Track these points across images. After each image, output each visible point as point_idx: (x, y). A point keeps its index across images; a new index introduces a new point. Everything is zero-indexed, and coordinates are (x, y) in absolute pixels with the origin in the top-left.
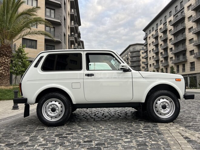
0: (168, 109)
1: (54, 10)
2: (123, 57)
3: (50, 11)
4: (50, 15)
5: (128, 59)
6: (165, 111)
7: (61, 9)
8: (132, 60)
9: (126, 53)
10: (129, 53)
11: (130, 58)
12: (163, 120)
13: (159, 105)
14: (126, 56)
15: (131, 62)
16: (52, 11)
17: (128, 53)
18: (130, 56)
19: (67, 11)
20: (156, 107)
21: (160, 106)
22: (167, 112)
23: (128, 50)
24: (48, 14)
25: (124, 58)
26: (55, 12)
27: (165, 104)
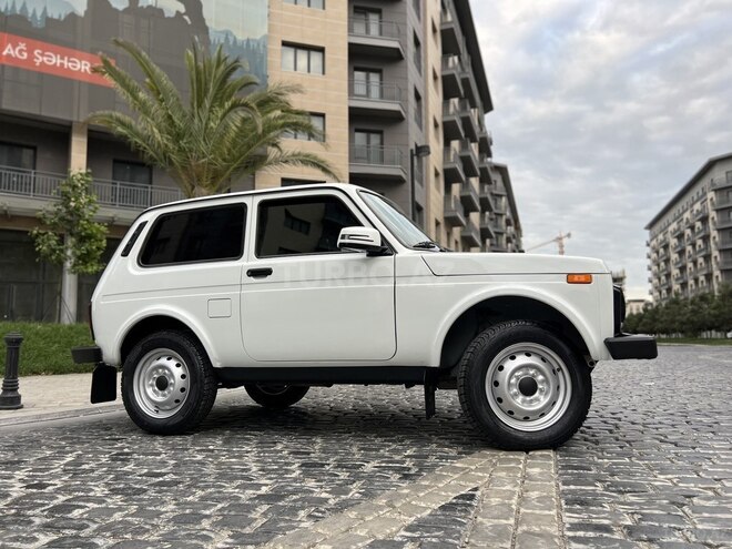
0: (542, 398)
1: (379, 71)
2: (684, 212)
3: (368, 78)
4: (368, 91)
5: (704, 220)
6: (531, 401)
7: (402, 64)
8: (723, 222)
9: (693, 194)
10: (711, 195)
11: (713, 214)
12: (516, 438)
13: (510, 378)
14: (698, 206)
15: (719, 230)
16: (374, 78)
17: (705, 194)
18: (713, 204)
19: (426, 65)
20: (496, 384)
21: (513, 381)
22: (537, 406)
23: (705, 182)
24: (360, 89)
25: (687, 215)
26: (381, 79)
27: (533, 375)
